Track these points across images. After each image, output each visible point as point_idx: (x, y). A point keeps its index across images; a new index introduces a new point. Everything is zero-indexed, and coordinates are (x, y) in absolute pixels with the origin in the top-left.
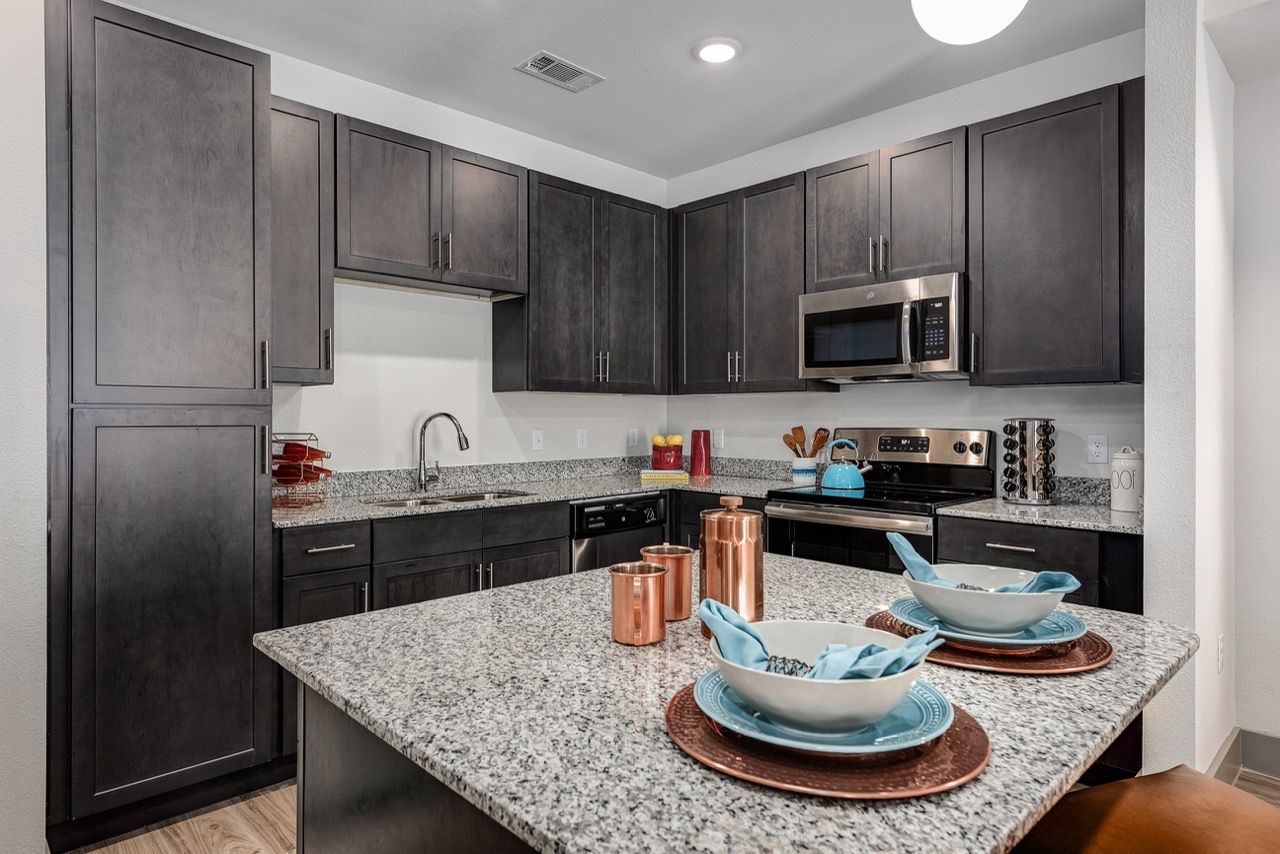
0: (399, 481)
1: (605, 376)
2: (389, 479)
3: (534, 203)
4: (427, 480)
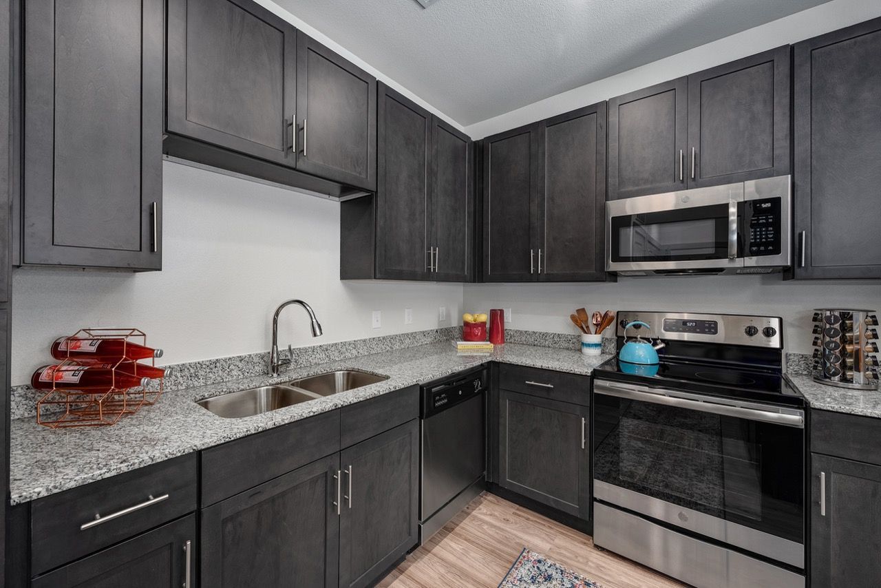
0: (250, 366)
1: (435, 267)
2: (240, 365)
3: (381, 112)
4: (280, 363)
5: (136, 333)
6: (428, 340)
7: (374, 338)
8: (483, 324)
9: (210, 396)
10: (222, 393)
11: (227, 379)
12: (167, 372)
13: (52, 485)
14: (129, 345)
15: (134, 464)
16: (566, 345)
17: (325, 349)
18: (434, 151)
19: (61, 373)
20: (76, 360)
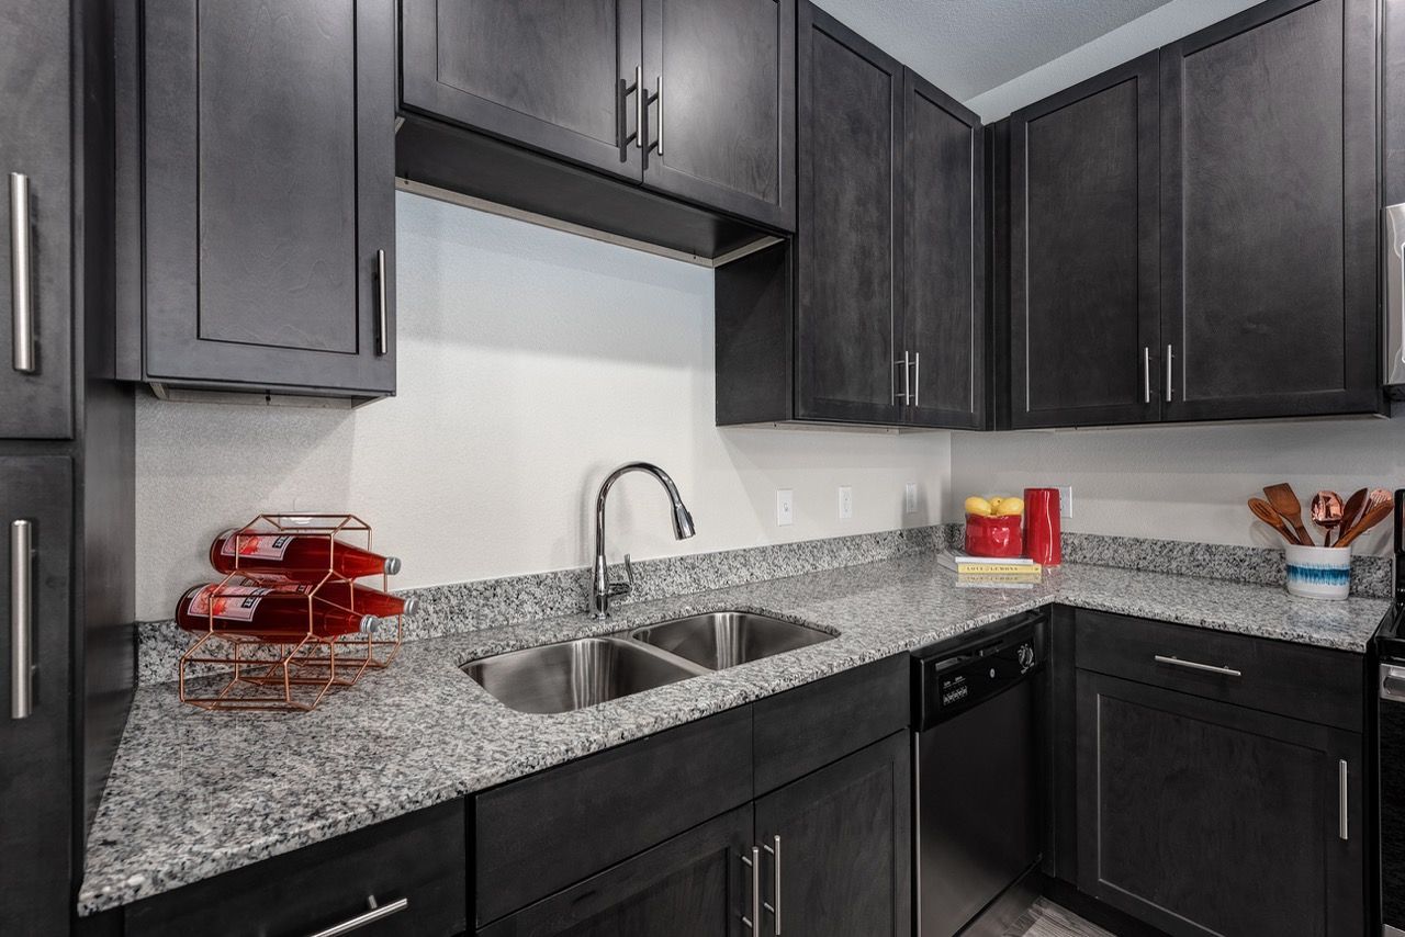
0: (556, 596)
1: (913, 395)
2: (538, 592)
3: (805, 63)
4: (610, 591)
5: (352, 523)
6: (882, 553)
7: (781, 546)
8: (1012, 521)
9: (487, 655)
10: (508, 649)
11: (515, 620)
12: (409, 605)
13: (166, 868)
14: (340, 547)
15: (335, 823)
16: (1231, 571)
17: (689, 564)
18: (907, 145)
19: (223, 601)
20: (251, 575)
